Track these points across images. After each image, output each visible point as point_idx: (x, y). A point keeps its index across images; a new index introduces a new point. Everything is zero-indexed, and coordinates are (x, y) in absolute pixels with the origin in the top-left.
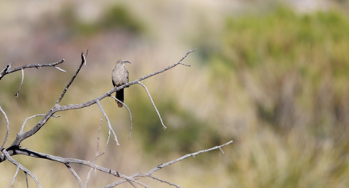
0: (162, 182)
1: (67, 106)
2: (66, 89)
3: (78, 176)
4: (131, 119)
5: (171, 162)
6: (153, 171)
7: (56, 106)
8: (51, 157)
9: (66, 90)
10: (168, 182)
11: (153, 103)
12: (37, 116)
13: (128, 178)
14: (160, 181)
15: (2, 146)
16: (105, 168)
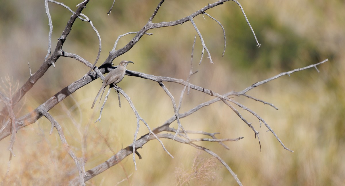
0: (256, 100)
1: (160, 24)
2: (159, 6)
3: (171, 94)
4: (225, 37)
5: (266, 81)
6: (247, 89)
7: (149, 24)
8: (144, 75)
9: (159, 8)
10: (263, 101)
11: (248, 20)
12: (129, 34)
13: (222, 97)
14: (255, 99)
15: (95, 64)
16: (198, 87)
